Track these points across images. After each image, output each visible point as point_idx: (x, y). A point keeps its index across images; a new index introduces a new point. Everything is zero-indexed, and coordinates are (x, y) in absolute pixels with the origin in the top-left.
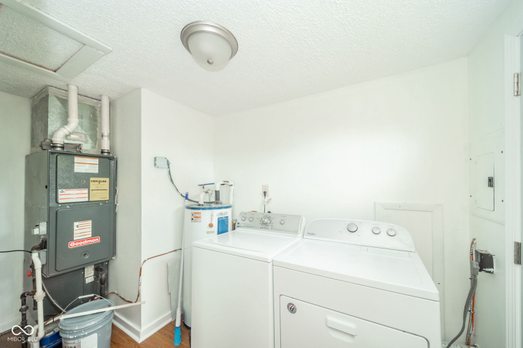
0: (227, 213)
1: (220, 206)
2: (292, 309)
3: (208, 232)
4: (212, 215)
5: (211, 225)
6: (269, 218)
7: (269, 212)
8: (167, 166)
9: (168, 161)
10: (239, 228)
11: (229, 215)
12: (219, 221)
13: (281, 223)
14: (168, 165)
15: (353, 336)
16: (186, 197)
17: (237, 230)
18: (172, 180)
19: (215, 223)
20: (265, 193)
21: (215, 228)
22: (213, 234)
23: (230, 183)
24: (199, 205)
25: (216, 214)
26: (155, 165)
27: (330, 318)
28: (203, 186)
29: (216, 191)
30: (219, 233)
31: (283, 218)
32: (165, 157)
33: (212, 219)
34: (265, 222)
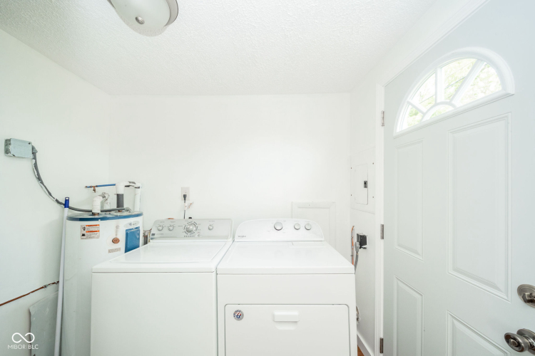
0: (138, 222)
1: (125, 214)
2: (239, 316)
3: (110, 251)
4: (117, 227)
5: (115, 241)
6: (195, 224)
7: (190, 218)
8: (32, 156)
9: (33, 148)
10: (154, 241)
11: (140, 225)
12: (127, 234)
13: (209, 229)
14: (34, 153)
15: (296, 322)
16: (66, 204)
17: (151, 243)
18: (39, 179)
19: (122, 238)
20: (185, 196)
21: (122, 245)
22: (118, 252)
23: (137, 185)
24: (93, 214)
25: (124, 225)
26: (7, 151)
27: (277, 313)
28: (94, 188)
29: (118, 195)
30: (127, 250)
31: (211, 223)
32: (30, 141)
33: (116, 232)
34: (190, 229)
